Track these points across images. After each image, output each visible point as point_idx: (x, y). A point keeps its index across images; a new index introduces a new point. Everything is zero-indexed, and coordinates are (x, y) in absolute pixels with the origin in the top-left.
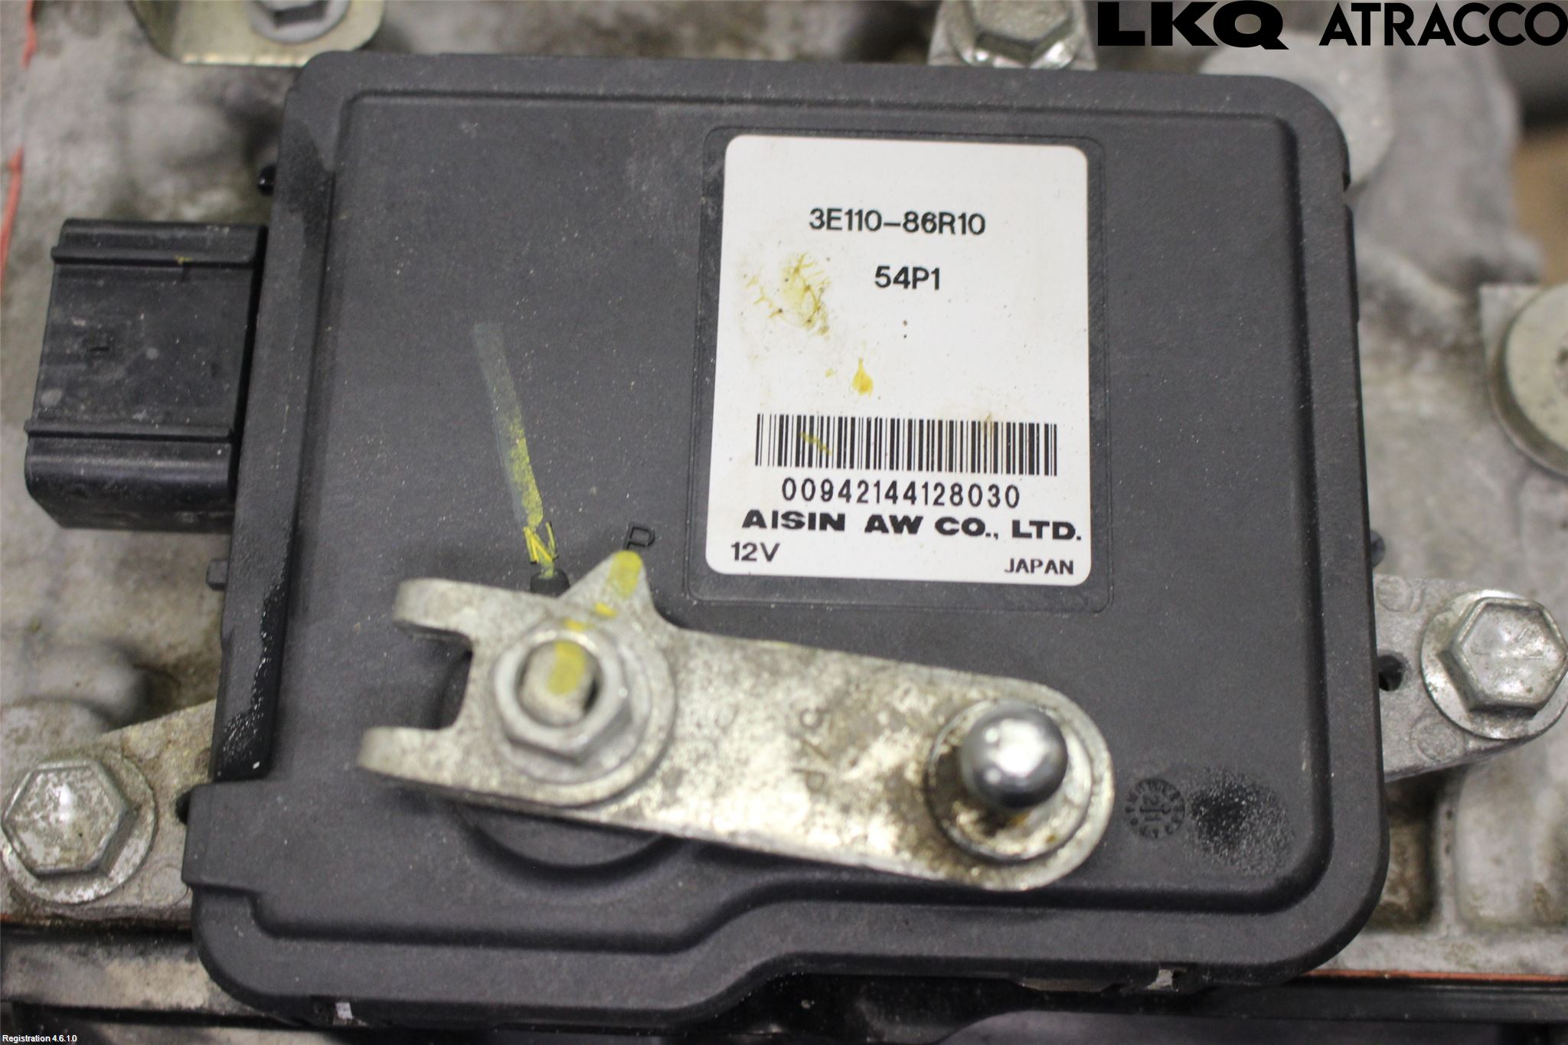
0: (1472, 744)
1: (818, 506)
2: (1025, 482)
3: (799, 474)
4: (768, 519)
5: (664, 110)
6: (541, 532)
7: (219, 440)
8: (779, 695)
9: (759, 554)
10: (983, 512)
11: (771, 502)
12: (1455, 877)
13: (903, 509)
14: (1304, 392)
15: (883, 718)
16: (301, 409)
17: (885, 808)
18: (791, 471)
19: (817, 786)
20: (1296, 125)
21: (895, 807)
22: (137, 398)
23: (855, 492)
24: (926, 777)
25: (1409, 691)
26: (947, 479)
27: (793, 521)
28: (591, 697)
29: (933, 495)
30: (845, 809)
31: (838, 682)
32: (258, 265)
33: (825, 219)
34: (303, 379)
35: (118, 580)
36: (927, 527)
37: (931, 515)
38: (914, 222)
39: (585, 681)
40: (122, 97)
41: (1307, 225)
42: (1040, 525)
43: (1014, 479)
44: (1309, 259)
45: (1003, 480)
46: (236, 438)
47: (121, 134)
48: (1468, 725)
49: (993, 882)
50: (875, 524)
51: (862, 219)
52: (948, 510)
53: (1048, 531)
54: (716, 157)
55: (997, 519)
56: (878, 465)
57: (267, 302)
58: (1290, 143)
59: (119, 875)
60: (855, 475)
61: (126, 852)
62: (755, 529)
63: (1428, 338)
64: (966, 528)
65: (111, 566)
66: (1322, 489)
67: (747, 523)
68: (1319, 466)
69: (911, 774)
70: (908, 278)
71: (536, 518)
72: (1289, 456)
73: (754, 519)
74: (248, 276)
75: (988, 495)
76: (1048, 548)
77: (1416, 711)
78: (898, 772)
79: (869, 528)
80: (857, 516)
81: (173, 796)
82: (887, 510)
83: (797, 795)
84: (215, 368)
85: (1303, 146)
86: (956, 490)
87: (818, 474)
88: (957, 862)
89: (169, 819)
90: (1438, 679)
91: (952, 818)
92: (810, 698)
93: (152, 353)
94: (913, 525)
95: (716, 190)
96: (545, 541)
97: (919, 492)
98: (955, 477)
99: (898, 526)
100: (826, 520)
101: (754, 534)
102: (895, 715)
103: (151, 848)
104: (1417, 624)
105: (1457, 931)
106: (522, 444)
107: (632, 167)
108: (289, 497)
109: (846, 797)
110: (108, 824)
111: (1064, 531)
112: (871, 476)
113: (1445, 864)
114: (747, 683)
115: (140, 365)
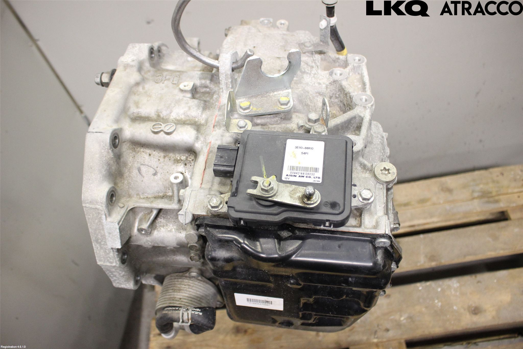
0: (363, 204)
1: (294, 174)
2: (315, 173)
3: (292, 171)
4: (289, 175)
5: (281, 137)
6: (265, 175)
7: (233, 166)
8: (288, 189)
9: (287, 179)
10: (311, 176)
11: (289, 174)
12: (364, 223)
13: (302, 175)
14: (346, 166)
15: (298, 191)
16: (242, 163)
17: (298, 199)
18: (291, 171)
19: (291, 197)
20: (347, 141)
21: (299, 199)
22: (225, 162)
23: (298, 173)
24: (302, 197)
25: (357, 198)
26: (307, 172)
27: (291, 176)
28: (270, 185)
29: (306, 174)
30: (294, 199)
31: (294, 188)
32: (238, 150)
33: (297, 147)
34: (242, 161)
35: (219, 184)
36: (305, 177)
37: (305, 176)
38: (306, 148)
39: (269, 183)
40: (222, 136)
41: (348, 150)
42: (316, 177)
43: (314, 173)
44: (347, 154)
45: (313, 173)
46: (235, 166)
47: (222, 140)
48: (362, 201)
49: (308, 206)
50: (300, 176)
51: (300, 148)
52: (307, 175)
53: (317, 178)
54: (286, 141)
55: (312, 177)
56: (300, 171)
57: (238, 154)
58: (347, 142)
59: (220, 208)
60: (298, 172)
61: (220, 206)
62: (287, 176)
63: (368, 169)
64: (309, 177)
65: (218, 183)
66: (347, 176)
67: (286, 176)
68: (347, 174)
69: (301, 196)
70: (305, 153)
71: (265, 174)
72: (344, 172)
73: (287, 175)
74: (237, 151)
75: (311, 174)
76: (317, 179)
77: (357, 200)
78: (299, 196)
79: (299, 177)
80: (298, 175)
81: (225, 201)
82: (301, 175)
83: (289, 198)
84: (233, 159)
85: (348, 143)
86: (308, 174)
87: (294, 171)
88: (305, 204)
89: (225, 203)
90: (359, 196)
91: (304, 199)
92: (291, 189)
93: (227, 158)
94: (303, 177)
95: (286, 144)
96: (266, 176)
97: (304, 174)
98: (308, 172)
99: (302, 177)
100: (295, 176)
101: (287, 177)
102: (299, 191)
103: (223, 206)
104: (358, 191)
105: (363, 228)
106: (264, 167)
107: (277, 142)
108: (240, 172)
109: (294, 198)
110: (219, 203)
111: (319, 178)
112: (299, 172)
113: (363, 221)
114: (285, 188)
115: (225, 159)
